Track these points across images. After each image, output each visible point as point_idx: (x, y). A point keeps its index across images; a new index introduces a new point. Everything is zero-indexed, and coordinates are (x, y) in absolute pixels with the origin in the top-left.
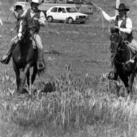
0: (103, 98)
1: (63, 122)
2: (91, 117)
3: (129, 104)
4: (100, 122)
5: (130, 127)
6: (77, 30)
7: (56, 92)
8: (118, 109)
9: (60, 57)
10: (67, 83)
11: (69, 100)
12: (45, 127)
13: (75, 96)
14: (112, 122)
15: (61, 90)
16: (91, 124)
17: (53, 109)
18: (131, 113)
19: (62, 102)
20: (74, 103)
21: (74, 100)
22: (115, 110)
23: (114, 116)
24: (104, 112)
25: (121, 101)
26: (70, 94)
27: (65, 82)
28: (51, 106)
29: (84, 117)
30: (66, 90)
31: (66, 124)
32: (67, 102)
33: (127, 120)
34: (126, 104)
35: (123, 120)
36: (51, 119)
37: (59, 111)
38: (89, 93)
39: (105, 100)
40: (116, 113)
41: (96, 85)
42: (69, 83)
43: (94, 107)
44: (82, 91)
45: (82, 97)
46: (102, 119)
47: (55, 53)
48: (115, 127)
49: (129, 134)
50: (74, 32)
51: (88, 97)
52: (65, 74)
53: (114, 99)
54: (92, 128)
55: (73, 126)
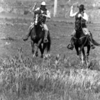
0: (46, 72)
1: (17, 90)
2: (37, 86)
3: (64, 76)
4: (44, 90)
5: (65, 93)
6: (26, 23)
7: (12, 68)
8: (57, 80)
9: (14, 43)
10: (19, 61)
11: (21, 74)
12: (4, 94)
13: (25, 71)
14: (52, 90)
15: (15, 66)
16: (37, 92)
17: (10, 80)
18: (66, 83)
19: (16, 76)
20: (25, 76)
21: (25, 74)
22: (54, 81)
23: (54, 85)
24: (46, 82)
25: (58, 74)
26: (22, 69)
27: (18, 61)
28: (8, 78)
29: (32, 86)
30: (19, 66)
31: (19, 92)
32: (20, 75)
33: (63, 88)
34: (62, 76)
35: (60, 88)
36: (8, 88)
37: (14, 82)
38: (35, 69)
39: (47, 73)
40: (55, 83)
41: (41, 63)
42: (21, 61)
43: (39, 79)
44: (30, 67)
45: (30, 71)
46: (45, 87)
47: (10, 39)
48: (55, 93)
49: (65, 98)
50: (24, 24)
51: (35, 71)
52: (18, 55)
53: (54, 73)
54: (38, 94)
55: (24, 93)
